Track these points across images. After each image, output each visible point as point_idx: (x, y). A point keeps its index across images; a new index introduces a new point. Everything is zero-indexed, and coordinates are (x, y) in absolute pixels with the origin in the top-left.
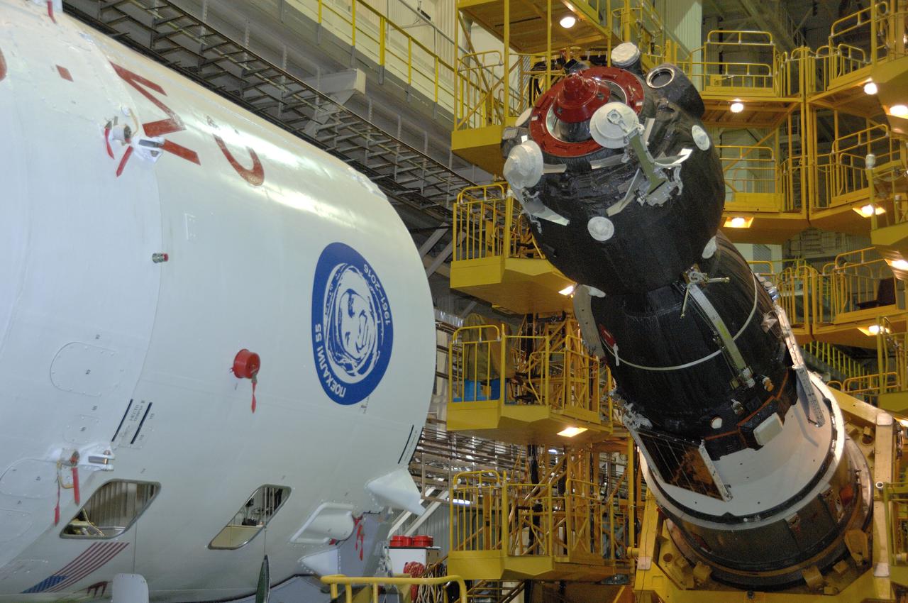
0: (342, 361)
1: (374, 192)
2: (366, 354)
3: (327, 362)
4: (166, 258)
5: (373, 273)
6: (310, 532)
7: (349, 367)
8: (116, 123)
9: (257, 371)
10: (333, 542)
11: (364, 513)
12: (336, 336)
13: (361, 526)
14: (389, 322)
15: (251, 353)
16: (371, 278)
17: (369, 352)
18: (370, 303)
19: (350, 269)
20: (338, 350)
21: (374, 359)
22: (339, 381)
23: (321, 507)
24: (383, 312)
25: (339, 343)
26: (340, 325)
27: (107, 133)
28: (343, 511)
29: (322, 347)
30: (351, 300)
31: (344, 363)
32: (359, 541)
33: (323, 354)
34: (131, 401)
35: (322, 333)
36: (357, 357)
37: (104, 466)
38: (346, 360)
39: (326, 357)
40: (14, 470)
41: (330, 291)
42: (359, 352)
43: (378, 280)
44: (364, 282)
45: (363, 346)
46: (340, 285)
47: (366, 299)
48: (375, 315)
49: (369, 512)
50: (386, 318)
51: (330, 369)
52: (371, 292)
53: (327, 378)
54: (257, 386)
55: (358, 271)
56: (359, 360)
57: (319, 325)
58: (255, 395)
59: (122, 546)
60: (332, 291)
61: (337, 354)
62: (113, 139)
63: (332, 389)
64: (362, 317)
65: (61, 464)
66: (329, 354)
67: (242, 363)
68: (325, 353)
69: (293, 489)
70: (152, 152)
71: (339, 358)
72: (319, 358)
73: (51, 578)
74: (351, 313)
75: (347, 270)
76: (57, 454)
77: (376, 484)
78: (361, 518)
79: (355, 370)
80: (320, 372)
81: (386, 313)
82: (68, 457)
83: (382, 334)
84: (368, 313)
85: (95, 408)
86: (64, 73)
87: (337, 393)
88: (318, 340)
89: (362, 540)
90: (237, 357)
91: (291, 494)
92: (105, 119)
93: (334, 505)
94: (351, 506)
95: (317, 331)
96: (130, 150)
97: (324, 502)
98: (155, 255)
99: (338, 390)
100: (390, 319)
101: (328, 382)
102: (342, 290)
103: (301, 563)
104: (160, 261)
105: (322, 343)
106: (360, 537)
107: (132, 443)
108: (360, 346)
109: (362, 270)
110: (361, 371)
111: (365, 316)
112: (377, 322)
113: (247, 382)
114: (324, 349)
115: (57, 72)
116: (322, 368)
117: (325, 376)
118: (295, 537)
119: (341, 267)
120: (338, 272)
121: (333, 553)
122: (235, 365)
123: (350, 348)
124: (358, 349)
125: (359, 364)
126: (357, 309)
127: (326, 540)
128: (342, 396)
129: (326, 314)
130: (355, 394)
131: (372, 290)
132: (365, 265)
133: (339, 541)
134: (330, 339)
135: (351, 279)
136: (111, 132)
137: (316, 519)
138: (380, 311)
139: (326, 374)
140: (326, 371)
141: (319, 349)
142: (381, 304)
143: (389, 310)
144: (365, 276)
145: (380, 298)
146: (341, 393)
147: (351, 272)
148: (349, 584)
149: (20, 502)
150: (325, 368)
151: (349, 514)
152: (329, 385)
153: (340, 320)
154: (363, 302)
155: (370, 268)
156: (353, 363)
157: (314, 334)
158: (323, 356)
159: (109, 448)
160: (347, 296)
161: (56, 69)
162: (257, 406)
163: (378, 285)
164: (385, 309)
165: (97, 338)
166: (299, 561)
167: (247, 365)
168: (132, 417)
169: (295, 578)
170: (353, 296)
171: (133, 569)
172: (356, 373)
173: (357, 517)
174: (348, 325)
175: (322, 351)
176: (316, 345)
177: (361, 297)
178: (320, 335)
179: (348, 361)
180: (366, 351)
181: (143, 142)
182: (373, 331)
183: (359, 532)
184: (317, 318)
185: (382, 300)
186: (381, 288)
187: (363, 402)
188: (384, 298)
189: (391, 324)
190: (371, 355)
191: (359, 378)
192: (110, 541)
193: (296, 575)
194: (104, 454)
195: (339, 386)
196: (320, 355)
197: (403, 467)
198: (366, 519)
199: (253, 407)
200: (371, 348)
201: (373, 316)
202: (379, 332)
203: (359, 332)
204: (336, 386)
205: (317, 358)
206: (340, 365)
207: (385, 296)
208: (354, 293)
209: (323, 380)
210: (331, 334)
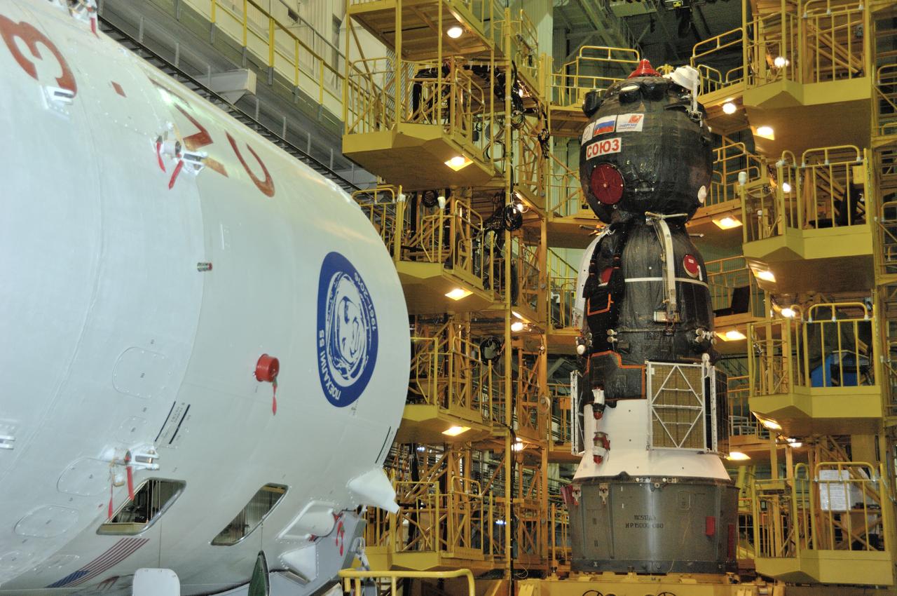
0: (339, 366)
2: (357, 359)
3: (327, 366)
4: (210, 267)
5: (362, 281)
6: (297, 529)
7: (344, 371)
8: (166, 138)
9: (276, 375)
10: (314, 538)
11: (343, 510)
12: (335, 342)
13: (341, 524)
14: (375, 328)
15: (270, 358)
16: (360, 286)
17: (360, 357)
18: (361, 310)
19: (345, 277)
20: (336, 354)
21: (364, 363)
22: (336, 385)
23: (310, 504)
24: (371, 318)
25: (338, 348)
26: (338, 331)
27: (158, 147)
28: (325, 508)
29: (324, 352)
30: (346, 307)
31: (341, 367)
32: (339, 538)
33: (324, 358)
34: (175, 403)
35: (324, 338)
36: (351, 362)
37: (149, 465)
38: (342, 365)
39: (327, 362)
40: (73, 469)
41: (330, 298)
42: (352, 357)
43: (365, 288)
44: (355, 289)
45: (355, 351)
46: (338, 292)
47: (358, 305)
48: (365, 321)
49: (347, 510)
50: (373, 324)
51: (330, 374)
52: (361, 299)
53: (327, 381)
54: (277, 390)
55: (350, 279)
56: (352, 365)
58: (276, 396)
59: (144, 542)
60: (332, 298)
61: (335, 358)
62: (164, 153)
63: (330, 392)
64: (355, 323)
65: (115, 463)
66: (330, 358)
67: (264, 368)
68: (326, 358)
69: (290, 487)
70: (195, 165)
71: (337, 363)
72: (322, 362)
73: (76, 572)
74: (347, 320)
75: (343, 278)
76: (110, 454)
77: (356, 484)
79: (349, 374)
80: (322, 376)
81: (373, 319)
82: (122, 457)
83: (370, 340)
84: (359, 320)
85: (145, 410)
86: (118, 89)
87: (334, 396)
88: (321, 345)
89: (342, 536)
90: (260, 362)
91: (288, 491)
92: (156, 133)
93: (320, 502)
94: (333, 504)
95: (321, 336)
96: (181, 164)
97: (313, 499)
98: (199, 264)
99: (334, 393)
100: (376, 325)
101: (328, 385)
102: (339, 297)
103: (280, 559)
104: (204, 270)
105: (324, 348)
106: (340, 533)
107: (170, 443)
108: (353, 352)
109: (353, 279)
110: (353, 375)
111: (357, 322)
112: (366, 328)
113: (267, 385)
114: (326, 354)
115: (113, 89)
116: (323, 372)
117: (325, 379)
118: (283, 533)
119: (338, 276)
120: (337, 280)
121: (312, 548)
122: (257, 368)
123: (345, 353)
124: (352, 354)
125: (352, 368)
126: (351, 318)
127: (308, 536)
128: (337, 398)
129: (328, 320)
130: (348, 397)
131: (362, 297)
132: (356, 274)
133: (318, 537)
134: (331, 344)
135: (346, 287)
136: (162, 146)
137: (302, 517)
138: (368, 318)
139: (327, 377)
140: (327, 375)
141: (322, 354)
142: (369, 311)
143: (375, 317)
144: (356, 283)
145: (368, 305)
146: (336, 395)
147: (345, 280)
148: (359, 578)
149: (71, 499)
150: (325, 373)
151: (330, 511)
152: (328, 388)
153: (338, 326)
154: (355, 310)
155: (359, 276)
156: (347, 367)
157: (319, 339)
158: (324, 361)
159: (153, 448)
160: (343, 303)
161: (112, 86)
162: (278, 408)
163: (365, 293)
164: (372, 316)
165: (152, 343)
166: (279, 557)
167: (268, 370)
168: (174, 418)
169: (272, 573)
170: (348, 303)
171: (159, 564)
172: (349, 377)
173: (337, 514)
174: (345, 330)
175: (324, 356)
176: (320, 350)
177: (355, 305)
178: (323, 340)
179: (344, 366)
180: (358, 355)
181: (187, 156)
182: (363, 336)
183: (339, 529)
184: (321, 326)
186: (368, 296)
187: (353, 404)
188: (370, 306)
189: (376, 330)
190: (361, 359)
191: (351, 381)
192: (134, 537)
193: (274, 571)
194: (149, 453)
195: (336, 389)
196: (322, 359)
197: (378, 467)
198: (344, 516)
199: (274, 409)
200: (361, 353)
201: (363, 322)
202: (368, 337)
203: (352, 339)
204: (334, 389)
205: (320, 362)
206: (337, 369)
207: (371, 303)
208: (348, 300)
209: (323, 383)
210: (331, 340)
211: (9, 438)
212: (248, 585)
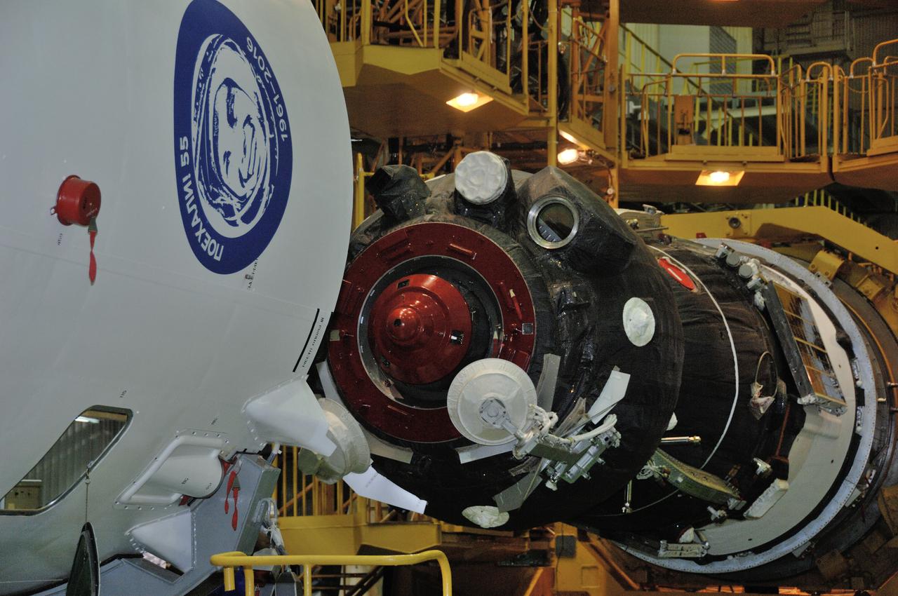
0: (218, 201)
2: (253, 190)
3: (197, 201)
5: (260, 52)
6: (154, 485)
7: (228, 211)
9: (96, 213)
10: (187, 501)
11: (237, 453)
12: (209, 158)
13: (234, 475)
14: (286, 136)
15: (86, 183)
16: (258, 61)
17: (258, 186)
18: (258, 103)
19: (227, 44)
20: (214, 181)
21: (266, 198)
22: (214, 234)
23: (175, 443)
24: (278, 119)
25: (215, 170)
26: (216, 139)
28: (204, 449)
29: (189, 176)
30: (230, 98)
31: (222, 203)
32: (231, 500)
33: (190, 187)
35: (190, 151)
36: (241, 195)
38: (225, 199)
39: (195, 193)
41: (199, 81)
42: (243, 186)
43: (267, 65)
44: (247, 66)
45: (249, 176)
46: (214, 70)
47: (252, 96)
48: (266, 123)
49: (244, 452)
50: (283, 130)
51: (201, 215)
52: (259, 85)
53: (197, 228)
54: (96, 238)
55: (238, 47)
56: (244, 200)
57: (185, 139)
58: (95, 252)
60: (202, 81)
61: (211, 187)
63: (204, 248)
64: (248, 126)
66: (200, 187)
67: (72, 200)
68: (193, 187)
69: (136, 412)
71: (215, 196)
72: (186, 193)
74: (232, 120)
75: (222, 45)
77: (259, 406)
78: (233, 461)
79: (238, 216)
80: (187, 218)
81: (282, 121)
83: (277, 157)
84: (255, 122)
87: (210, 254)
88: (183, 164)
89: (235, 497)
90: (63, 189)
91: (133, 420)
93: (195, 439)
94: (219, 442)
95: (182, 147)
97: (181, 434)
99: (211, 250)
100: (288, 132)
101: (199, 234)
102: (217, 79)
103: (130, 536)
106: (232, 492)
108: (245, 176)
109: (244, 48)
110: (247, 219)
111: (252, 126)
112: (269, 136)
113: (78, 232)
114: (193, 178)
116: (190, 210)
117: (194, 224)
118: (129, 493)
119: (214, 40)
120: (211, 48)
121: (185, 517)
122: (58, 201)
123: (231, 180)
124: (243, 181)
125: (243, 205)
126: (240, 116)
127: (176, 496)
128: (218, 258)
129: (195, 119)
130: (237, 256)
131: (260, 81)
132: (248, 39)
133: (195, 499)
134: (202, 163)
135: (229, 62)
137: (163, 464)
138: (273, 118)
139: (196, 221)
140: (196, 216)
141: (185, 179)
142: (275, 106)
143: (285, 117)
144: (249, 56)
145: (272, 96)
146: (216, 252)
147: (228, 48)
148: (250, 567)
150: (194, 211)
151: (215, 454)
152: (199, 240)
153: (216, 131)
155: (255, 44)
156: (235, 203)
157: (178, 153)
158: (191, 192)
160: (225, 89)
162: (99, 272)
163: (268, 73)
164: (280, 115)
166: (127, 533)
167: (80, 204)
169: (116, 562)
170: (234, 90)
172: (239, 222)
173: (226, 459)
174: (229, 139)
175: (190, 183)
176: (181, 172)
177: (246, 94)
178: (186, 154)
179: (228, 201)
180: (253, 184)
182: (264, 150)
183: (231, 484)
184: (181, 128)
185: (275, 99)
186: (273, 79)
187: (248, 270)
188: (277, 97)
189: (289, 140)
190: (261, 191)
191: (243, 229)
193: (119, 556)
195: (214, 241)
196: (186, 188)
197: (299, 378)
198: (240, 462)
199: (92, 275)
200: (260, 181)
201: (263, 126)
202: (273, 153)
204: (209, 241)
205: (182, 194)
206: (216, 206)
207: (279, 92)
208: (235, 85)
209: (190, 232)
210: (202, 154)
212: (65, 585)
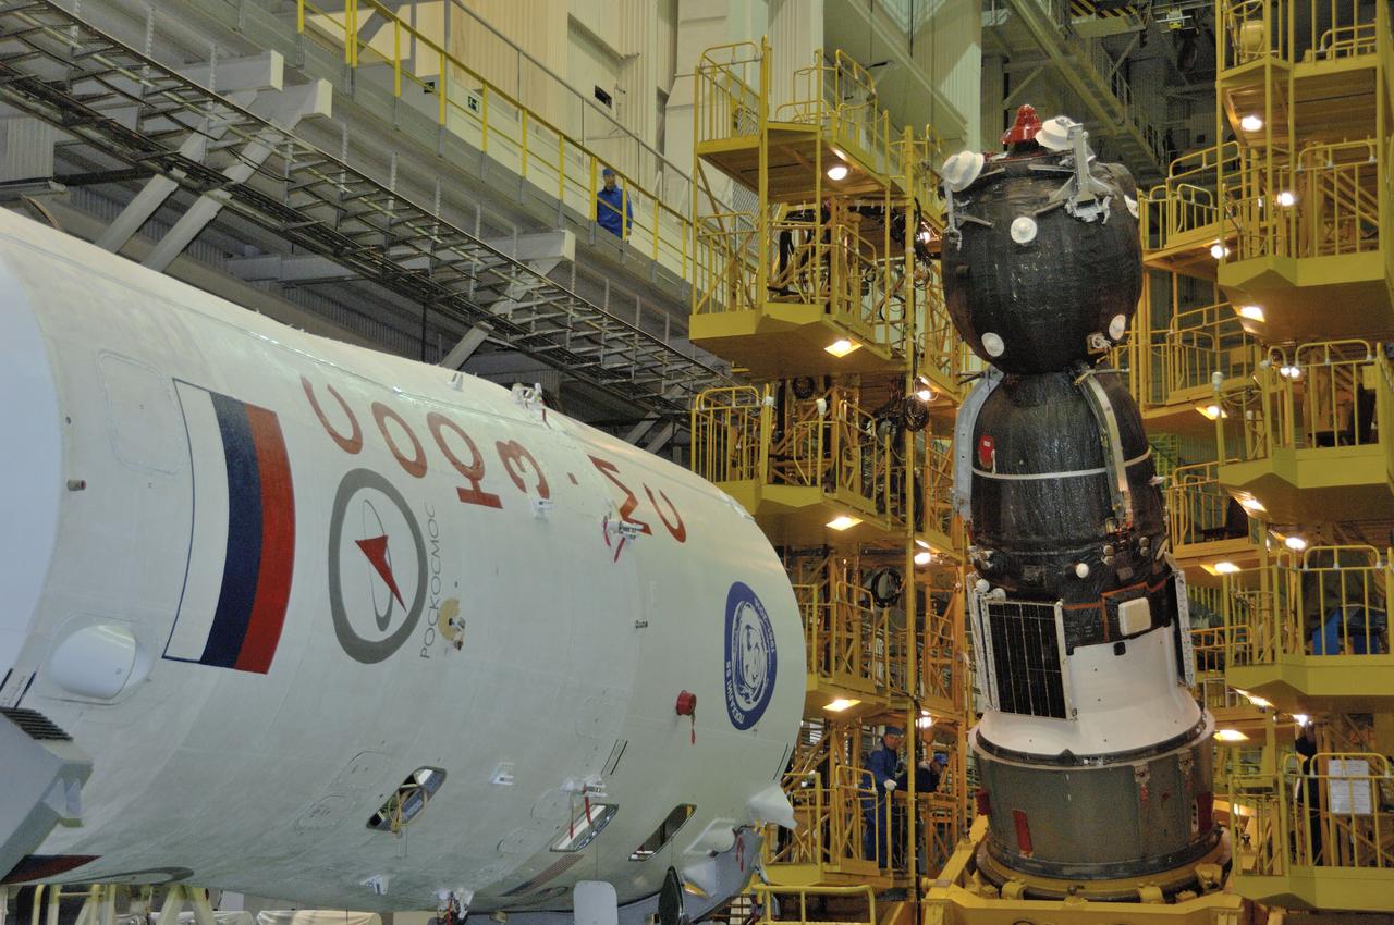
0: (743, 692)
1: (746, 517)
2: (759, 683)
3: (733, 694)
4: (646, 624)
5: (761, 605)
6: (701, 846)
7: (747, 696)
9: (694, 710)
10: (714, 854)
11: (743, 826)
12: (740, 670)
13: (741, 840)
14: (774, 650)
15: (690, 695)
16: (760, 612)
17: (761, 681)
18: (761, 635)
19: (747, 605)
20: (741, 681)
21: (765, 685)
22: (740, 710)
23: (714, 822)
24: (770, 641)
25: (742, 676)
26: (742, 659)
27: (604, 525)
28: (727, 825)
29: (730, 681)
30: (749, 635)
32: (740, 854)
34: (618, 741)
35: (731, 668)
36: (753, 687)
38: (746, 690)
39: (733, 690)
40: (543, 799)
42: (754, 682)
43: (764, 611)
44: (755, 615)
45: (757, 676)
46: (741, 621)
47: (758, 631)
48: (765, 645)
49: (747, 826)
50: (772, 647)
51: (735, 701)
52: (761, 624)
53: (733, 708)
54: (695, 722)
55: (751, 606)
56: (754, 689)
57: (729, 662)
58: (694, 728)
59: (581, 857)
60: (736, 629)
61: (740, 685)
62: (609, 530)
63: (735, 718)
64: (756, 649)
65: (575, 793)
67: (683, 703)
68: (732, 687)
69: (699, 807)
70: (631, 536)
71: (741, 689)
72: (729, 691)
73: (526, 883)
74: (749, 647)
75: (745, 606)
76: (570, 786)
77: (757, 800)
78: (740, 831)
79: (751, 699)
80: (729, 703)
81: (772, 642)
82: (580, 788)
83: (770, 662)
84: (760, 646)
85: (596, 748)
86: (573, 479)
87: (738, 720)
88: (728, 676)
89: (742, 852)
90: (680, 698)
91: (696, 811)
92: (603, 514)
93: (723, 820)
94: (733, 821)
95: (728, 667)
96: (623, 539)
97: (717, 817)
98: (637, 622)
100: (775, 647)
101: (733, 711)
102: (743, 626)
103: (682, 874)
104: (641, 626)
106: (740, 850)
107: (612, 773)
108: (755, 676)
109: (754, 605)
110: (755, 699)
111: (758, 648)
112: (766, 652)
113: (686, 718)
114: (732, 682)
115: (568, 479)
116: (730, 700)
117: (731, 706)
118: (688, 850)
119: (741, 605)
120: (740, 610)
121: (712, 864)
122: (677, 704)
123: (748, 680)
124: (754, 679)
125: (754, 692)
126: (753, 644)
127: (709, 852)
128: (741, 722)
129: (733, 651)
130: (750, 720)
131: (762, 622)
133: (719, 853)
134: (736, 673)
135: (748, 615)
136: (607, 524)
137: (707, 834)
138: (768, 641)
139: (733, 704)
140: (733, 702)
141: (729, 684)
142: (768, 634)
143: (773, 639)
144: (756, 609)
145: (767, 628)
146: (740, 718)
147: (747, 607)
149: (539, 822)
151: (731, 828)
152: (734, 714)
153: (742, 655)
154: (756, 638)
155: (759, 601)
156: (750, 691)
157: (726, 670)
158: (731, 689)
159: (600, 779)
160: (746, 631)
161: (568, 476)
162: (696, 738)
163: (765, 617)
164: (771, 638)
165: (604, 694)
166: (687, 871)
167: (686, 705)
168: (616, 753)
170: (750, 630)
171: (596, 877)
172: (752, 701)
173: (737, 830)
174: (748, 658)
175: (731, 685)
176: (727, 680)
177: (756, 631)
178: (729, 670)
179: (747, 691)
180: (759, 680)
182: (764, 660)
183: (740, 845)
184: (728, 657)
185: (769, 631)
186: (767, 619)
187: (755, 726)
188: (769, 628)
189: (775, 652)
190: (762, 683)
191: (754, 705)
192: (574, 854)
194: (599, 783)
195: (740, 714)
196: (729, 688)
197: (776, 783)
198: (743, 832)
199: (693, 739)
200: (762, 677)
201: (763, 647)
202: (768, 660)
203: (754, 663)
204: (738, 714)
205: (727, 691)
206: (742, 695)
207: (770, 625)
208: (751, 628)
209: (730, 709)
210: (736, 669)
211: (511, 777)
212: (658, 895)
